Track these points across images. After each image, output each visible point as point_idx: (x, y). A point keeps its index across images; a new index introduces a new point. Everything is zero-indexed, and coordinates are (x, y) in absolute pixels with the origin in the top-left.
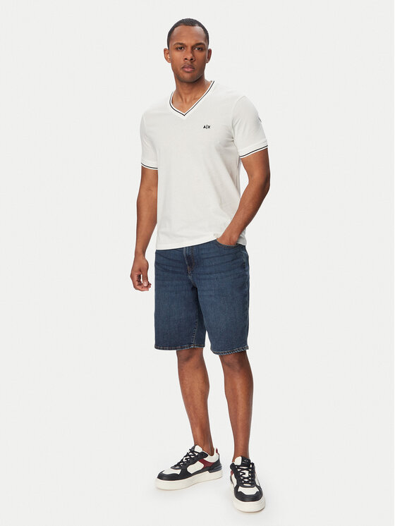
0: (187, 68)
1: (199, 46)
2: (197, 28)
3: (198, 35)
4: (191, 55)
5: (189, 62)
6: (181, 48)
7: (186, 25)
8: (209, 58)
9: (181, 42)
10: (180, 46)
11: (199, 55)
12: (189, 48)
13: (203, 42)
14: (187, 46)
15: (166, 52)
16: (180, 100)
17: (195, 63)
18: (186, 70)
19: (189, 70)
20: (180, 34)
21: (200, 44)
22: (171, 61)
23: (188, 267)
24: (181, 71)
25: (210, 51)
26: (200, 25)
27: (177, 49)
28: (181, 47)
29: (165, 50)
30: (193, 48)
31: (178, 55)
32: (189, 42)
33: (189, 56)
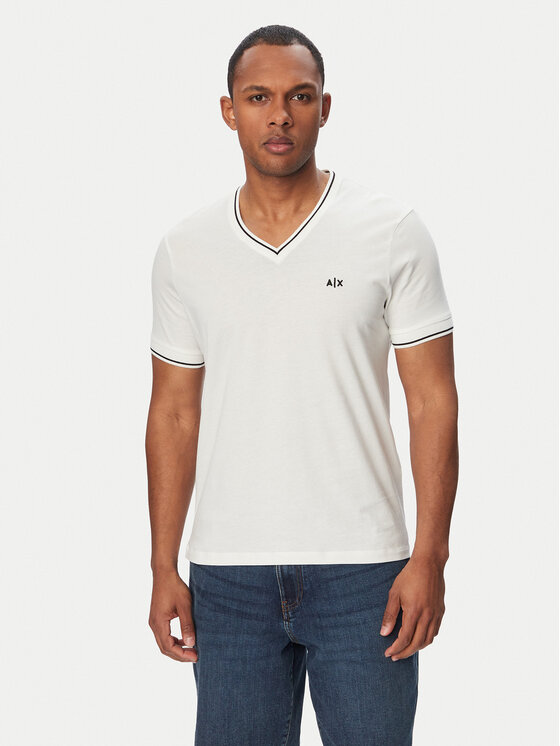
0: (277, 143)
1: (302, 92)
2: (297, 48)
3: (299, 66)
4: (285, 114)
5: (278, 130)
6: (259, 98)
7: (271, 43)
8: (325, 114)
9: (259, 84)
10: (256, 92)
11: (302, 111)
12: (279, 98)
13: (309, 81)
14: (273, 94)
15: (227, 105)
16: (259, 213)
17: (295, 132)
18: (274, 149)
19: (282, 148)
20: (255, 64)
21: (305, 86)
22: (238, 124)
23: (283, 603)
24: (263, 152)
25: (327, 99)
26: (304, 40)
27: (250, 99)
28: (261, 96)
29: (223, 101)
30: (287, 97)
31: (252, 113)
32: (278, 82)
33: (280, 116)
